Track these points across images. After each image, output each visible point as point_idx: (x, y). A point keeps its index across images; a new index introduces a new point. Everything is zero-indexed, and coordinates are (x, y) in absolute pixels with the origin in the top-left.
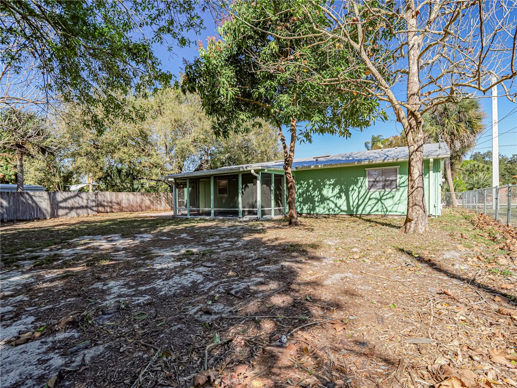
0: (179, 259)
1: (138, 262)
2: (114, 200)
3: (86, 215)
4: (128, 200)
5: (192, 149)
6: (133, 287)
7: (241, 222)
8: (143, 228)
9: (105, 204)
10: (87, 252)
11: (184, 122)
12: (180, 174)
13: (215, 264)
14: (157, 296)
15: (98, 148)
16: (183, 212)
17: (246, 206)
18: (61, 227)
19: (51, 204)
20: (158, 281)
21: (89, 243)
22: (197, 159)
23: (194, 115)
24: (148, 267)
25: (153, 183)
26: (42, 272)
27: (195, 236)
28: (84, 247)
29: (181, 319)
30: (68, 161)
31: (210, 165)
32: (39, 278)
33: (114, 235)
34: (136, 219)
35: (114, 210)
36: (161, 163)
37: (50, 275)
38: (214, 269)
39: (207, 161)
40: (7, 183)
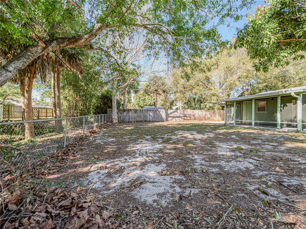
0: (233, 151)
1: (208, 148)
2: (192, 114)
3: (179, 121)
4: (198, 114)
5: (237, 83)
6: (207, 161)
7: (279, 132)
8: (207, 129)
9: (188, 116)
10: (182, 138)
11: (232, 67)
12: (229, 99)
13: (261, 159)
14: (223, 171)
15: (185, 88)
16: (231, 122)
17: (284, 121)
18: (170, 125)
19: (166, 115)
20: (222, 162)
21: (182, 134)
22: (240, 89)
23: (239, 62)
24: (214, 152)
25: (211, 105)
26: (166, 145)
27: (242, 138)
28: (180, 136)
29: (243, 190)
30: (173, 96)
31: (250, 92)
32: (165, 147)
33: (193, 132)
34: (203, 124)
35: (191, 119)
36: (217, 93)
37: (169, 147)
38: (262, 163)
39: (248, 90)
40: (151, 106)
